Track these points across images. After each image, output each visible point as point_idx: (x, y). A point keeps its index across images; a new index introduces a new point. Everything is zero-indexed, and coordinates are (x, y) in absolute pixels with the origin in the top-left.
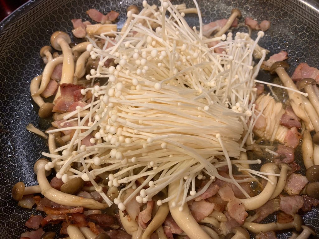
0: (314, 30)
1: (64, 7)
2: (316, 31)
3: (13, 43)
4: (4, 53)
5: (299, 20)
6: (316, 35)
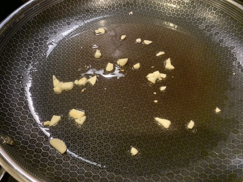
0: (219, 8)
1: (41, 13)
2: (220, 9)
3: (8, 42)
4: (3, 50)
5: (208, 4)
6: (221, 12)
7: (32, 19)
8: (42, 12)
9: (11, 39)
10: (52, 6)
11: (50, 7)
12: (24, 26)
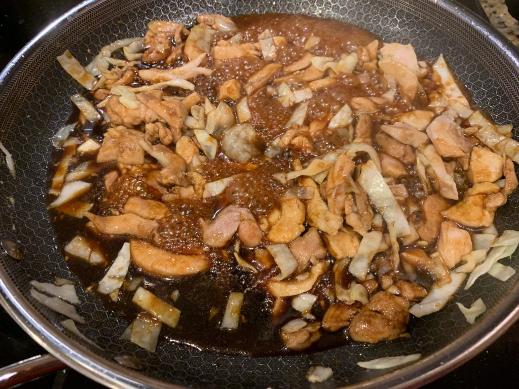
7: (92, 32)
8: (114, 20)
9: (48, 70)
10: (134, 10)
11: (128, 12)
12: (75, 45)
